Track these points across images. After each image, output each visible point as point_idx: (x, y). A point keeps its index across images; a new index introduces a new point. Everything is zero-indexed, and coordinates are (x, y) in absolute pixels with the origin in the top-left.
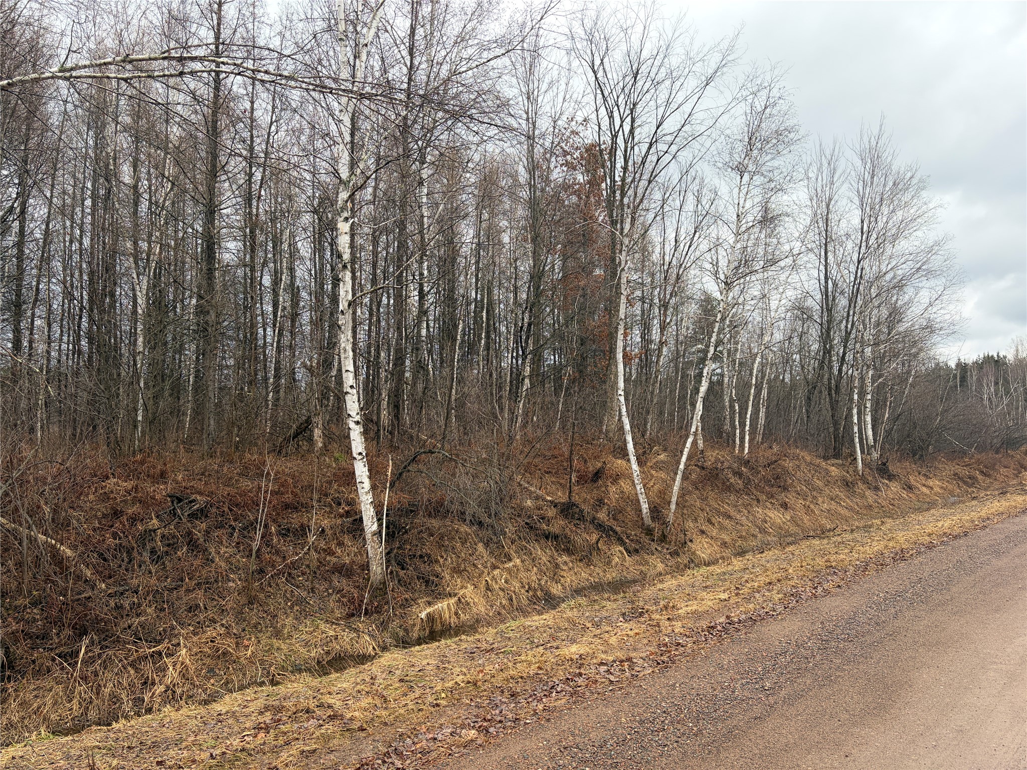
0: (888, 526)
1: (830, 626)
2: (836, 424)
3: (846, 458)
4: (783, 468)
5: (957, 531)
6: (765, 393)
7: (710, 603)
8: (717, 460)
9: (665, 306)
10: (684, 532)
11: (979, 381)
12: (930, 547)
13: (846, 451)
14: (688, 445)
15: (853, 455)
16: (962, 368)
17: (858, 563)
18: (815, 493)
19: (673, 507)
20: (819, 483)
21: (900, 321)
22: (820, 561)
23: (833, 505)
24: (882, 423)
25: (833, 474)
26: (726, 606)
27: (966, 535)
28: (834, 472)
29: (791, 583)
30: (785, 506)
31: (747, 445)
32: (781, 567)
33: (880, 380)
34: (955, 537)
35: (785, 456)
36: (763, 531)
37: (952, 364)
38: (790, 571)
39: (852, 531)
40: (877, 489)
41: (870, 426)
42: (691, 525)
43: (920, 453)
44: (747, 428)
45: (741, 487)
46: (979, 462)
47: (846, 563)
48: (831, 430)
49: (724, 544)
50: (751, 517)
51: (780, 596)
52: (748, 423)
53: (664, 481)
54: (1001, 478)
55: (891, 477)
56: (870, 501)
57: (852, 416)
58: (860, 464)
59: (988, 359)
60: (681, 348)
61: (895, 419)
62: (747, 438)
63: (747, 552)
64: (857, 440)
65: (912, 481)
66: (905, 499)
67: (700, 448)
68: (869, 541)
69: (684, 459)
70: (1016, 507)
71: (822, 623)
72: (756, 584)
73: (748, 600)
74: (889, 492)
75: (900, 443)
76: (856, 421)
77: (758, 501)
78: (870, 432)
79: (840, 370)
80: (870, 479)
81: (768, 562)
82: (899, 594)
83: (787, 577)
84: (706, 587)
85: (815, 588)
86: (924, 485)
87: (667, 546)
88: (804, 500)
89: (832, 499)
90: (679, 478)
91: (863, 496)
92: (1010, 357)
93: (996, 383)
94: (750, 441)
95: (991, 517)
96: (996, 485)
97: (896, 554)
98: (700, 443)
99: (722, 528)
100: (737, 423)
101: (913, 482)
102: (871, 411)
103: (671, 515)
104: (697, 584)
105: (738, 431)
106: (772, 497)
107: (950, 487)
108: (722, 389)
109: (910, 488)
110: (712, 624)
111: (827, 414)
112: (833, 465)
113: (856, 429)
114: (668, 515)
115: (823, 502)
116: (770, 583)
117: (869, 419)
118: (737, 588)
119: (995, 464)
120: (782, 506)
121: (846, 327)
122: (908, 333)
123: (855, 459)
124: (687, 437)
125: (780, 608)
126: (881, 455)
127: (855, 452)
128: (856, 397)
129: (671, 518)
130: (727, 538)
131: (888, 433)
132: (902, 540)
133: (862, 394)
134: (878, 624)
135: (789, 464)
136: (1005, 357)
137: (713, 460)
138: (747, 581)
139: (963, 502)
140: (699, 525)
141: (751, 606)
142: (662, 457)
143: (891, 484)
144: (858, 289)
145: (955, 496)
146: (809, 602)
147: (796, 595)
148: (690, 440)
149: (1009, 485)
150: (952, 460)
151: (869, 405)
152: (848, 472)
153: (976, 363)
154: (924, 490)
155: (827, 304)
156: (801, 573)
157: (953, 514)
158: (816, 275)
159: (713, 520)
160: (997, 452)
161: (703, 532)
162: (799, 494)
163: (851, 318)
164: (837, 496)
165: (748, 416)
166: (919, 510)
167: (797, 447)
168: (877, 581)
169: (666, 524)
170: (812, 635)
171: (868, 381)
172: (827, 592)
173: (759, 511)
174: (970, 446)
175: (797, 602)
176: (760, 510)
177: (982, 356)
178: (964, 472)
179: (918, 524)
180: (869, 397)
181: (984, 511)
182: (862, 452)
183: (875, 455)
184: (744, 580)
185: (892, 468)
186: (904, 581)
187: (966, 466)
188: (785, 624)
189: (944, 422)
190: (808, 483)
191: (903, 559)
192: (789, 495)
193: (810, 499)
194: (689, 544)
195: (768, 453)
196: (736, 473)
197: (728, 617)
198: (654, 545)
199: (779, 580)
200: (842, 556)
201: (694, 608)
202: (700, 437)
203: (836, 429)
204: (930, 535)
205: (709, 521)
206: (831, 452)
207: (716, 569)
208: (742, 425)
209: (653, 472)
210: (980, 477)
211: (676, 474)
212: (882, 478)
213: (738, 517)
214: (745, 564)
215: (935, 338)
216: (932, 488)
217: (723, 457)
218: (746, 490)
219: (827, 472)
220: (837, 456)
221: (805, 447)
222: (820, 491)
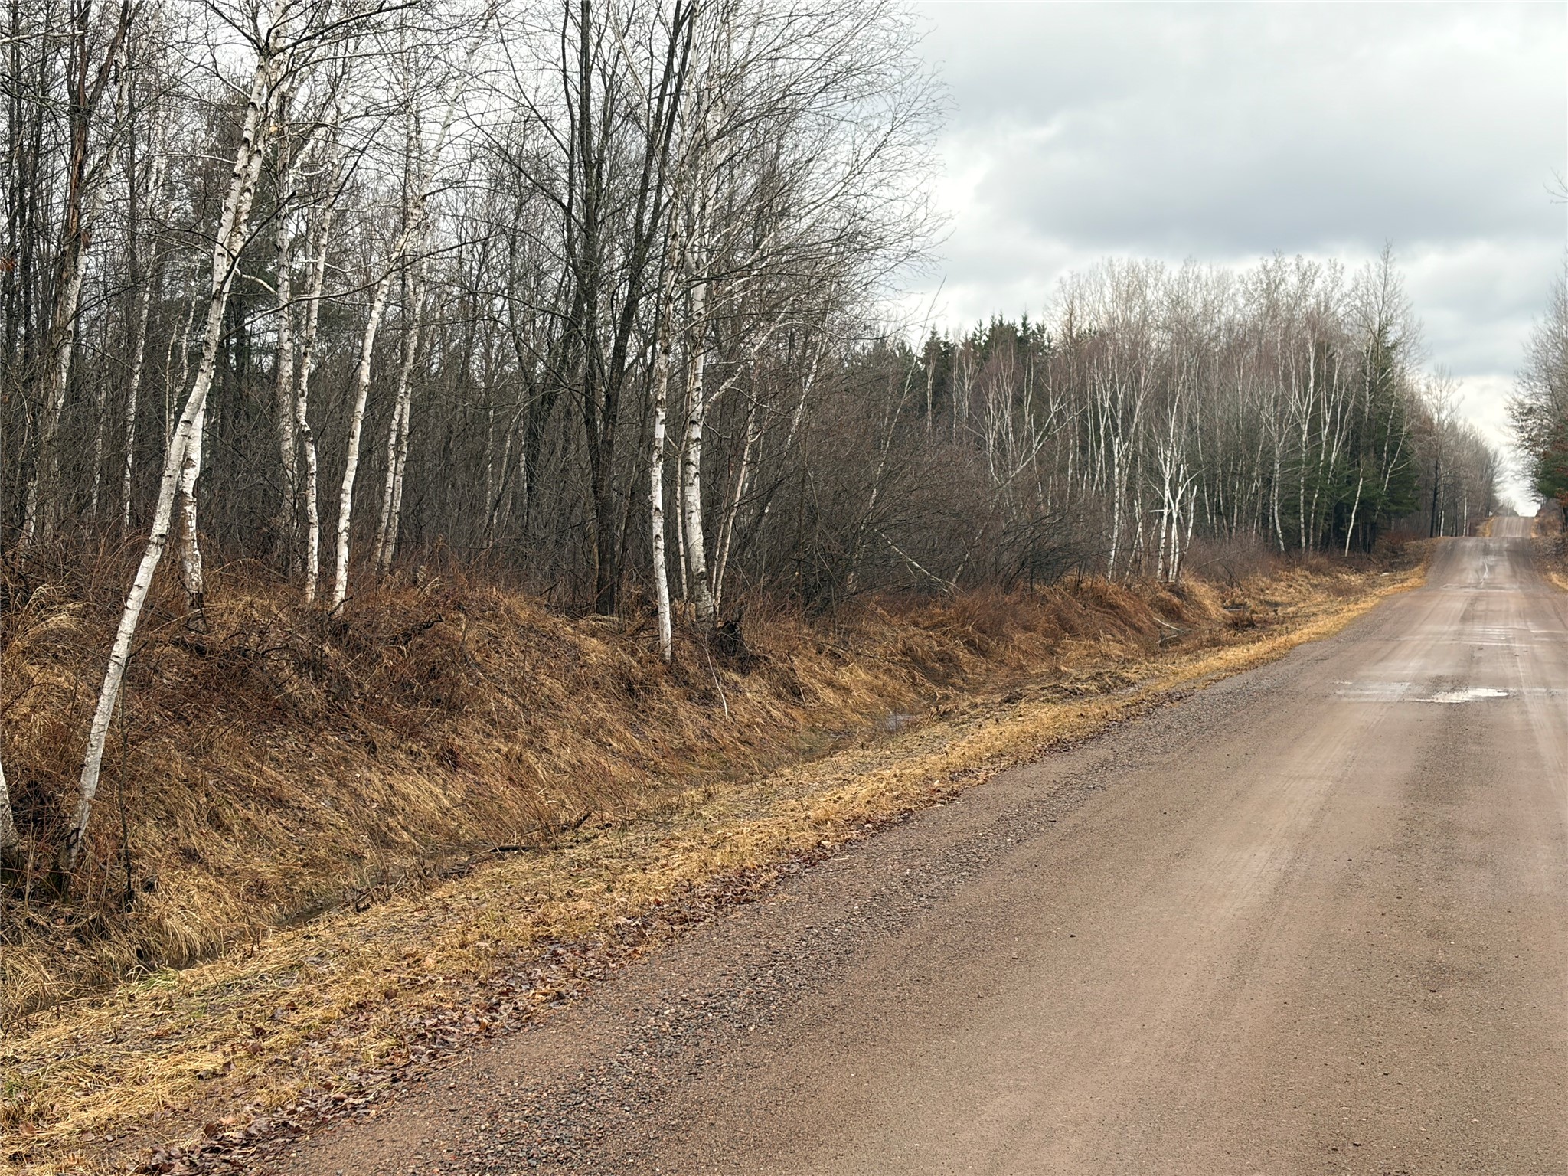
0: (719, 806)
1: (512, 1121)
2: (603, 508)
3: (628, 613)
4: (449, 643)
5: (886, 809)
6: (402, 413)
7: (161, 1090)
8: (247, 625)
9: (81, 110)
10: (127, 859)
11: (979, 396)
12: (814, 859)
13: (631, 589)
14: (144, 577)
15: (647, 603)
16: (939, 353)
17: (622, 920)
18: (538, 719)
19: (91, 780)
20: (553, 686)
21: (784, 213)
22: (519, 925)
23: (590, 753)
24: (730, 508)
25: (593, 659)
26: (210, 1094)
27: (905, 820)
28: (596, 650)
29: (426, 999)
30: (451, 759)
31: (342, 575)
32: (406, 950)
33: (727, 384)
34: (881, 827)
35: (458, 607)
36: (384, 842)
37: (917, 344)
38: (429, 961)
39: (625, 826)
40: (708, 698)
41: (696, 518)
42: (154, 834)
43: (823, 593)
44: (344, 523)
45: (319, 705)
46: (964, 616)
47: (591, 922)
48: (592, 527)
49: (259, 890)
50: (347, 801)
51: (384, 1044)
52: (346, 507)
53: (67, 696)
54: (1013, 656)
55: (747, 664)
56: (690, 733)
57: (648, 488)
58: (668, 629)
59: (1001, 333)
60: (147, 256)
61: (763, 493)
62: (343, 552)
63: (328, 907)
64: (660, 558)
65: (800, 672)
66: (779, 727)
67: (193, 588)
68: (664, 851)
69: (128, 623)
70: (1034, 737)
71: (493, 1115)
72: (318, 1013)
73: (284, 1066)
74: (739, 708)
75: (774, 567)
76: (658, 503)
77: (372, 748)
78: (697, 536)
79: (620, 352)
80: (693, 669)
81: (368, 938)
82: (714, 1003)
83: (414, 983)
84: (159, 1038)
85: (492, 1008)
86: (830, 684)
87: (68, 910)
88: (509, 738)
89: (586, 733)
90: (111, 684)
91: (671, 722)
92: (1055, 332)
93: (1018, 401)
94: (353, 564)
95: (973, 765)
96: (1002, 677)
97: (726, 888)
98: (194, 572)
99: (255, 838)
100: (312, 507)
101: (802, 677)
102: (701, 474)
103: (83, 810)
104: (132, 1029)
105: (315, 532)
106: (414, 733)
107: (892, 686)
108: (274, 397)
109: (795, 692)
110: (158, 1158)
111: (581, 482)
112: (594, 634)
113: (658, 526)
114: (72, 808)
115: (562, 744)
116: (360, 1006)
117: (694, 496)
118: (259, 1032)
119: (1001, 621)
120: (440, 760)
121: (639, 221)
122: (800, 249)
123: (655, 613)
124: (138, 552)
125: (378, 1083)
126: (725, 600)
127: (656, 594)
128: (660, 431)
129: (82, 818)
130: (265, 867)
131: (744, 539)
132: (747, 843)
133: (678, 424)
134: (644, 1099)
135: (467, 633)
136: (1041, 329)
137: (234, 623)
138: (293, 1007)
139: (914, 726)
140: (180, 833)
141: (291, 1085)
142: (63, 619)
143: (744, 683)
144: (673, 108)
145: (903, 711)
146: (468, 1055)
147: (434, 1039)
148: (149, 562)
149: (1028, 678)
150: (901, 611)
151: (695, 456)
152: (634, 653)
153: (970, 343)
154: (829, 696)
155: (586, 149)
156: (456, 966)
157: (884, 763)
158: (557, 53)
159: (227, 814)
160: (1008, 589)
161: (190, 856)
162: (492, 722)
163: (651, 195)
164: (601, 723)
165: (348, 485)
166: (810, 754)
167: (494, 580)
168: (662, 971)
169: (65, 838)
170: (459, 1156)
171: (696, 385)
172: (524, 1018)
173: (371, 780)
174: (945, 572)
175: (433, 1056)
176: (375, 777)
177: (987, 325)
178: (927, 643)
179: (797, 797)
180: (697, 432)
181: (959, 751)
182: (675, 594)
183: (709, 602)
184: (283, 1002)
185: (752, 637)
186: (734, 963)
187: (934, 627)
188: (383, 1131)
189: (884, 508)
190: (520, 688)
191: (742, 899)
192: (462, 728)
193: (521, 734)
194: (144, 896)
195: (409, 600)
196: (307, 663)
197: (211, 1130)
198: (25, 910)
199: (388, 995)
200: (583, 904)
201: (110, 1109)
202: (192, 550)
203: (605, 527)
204: (818, 824)
205: (215, 820)
206: (591, 595)
207: (208, 974)
208: (329, 511)
209: (33, 670)
210: (964, 656)
211: (105, 671)
212: (725, 666)
213: (307, 800)
214: (297, 952)
215: (864, 270)
216: (847, 691)
217: (268, 613)
218: (335, 716)
219: (577, 653)
220: (605, 605)
221: (518, 581)
222: (553, 708)
